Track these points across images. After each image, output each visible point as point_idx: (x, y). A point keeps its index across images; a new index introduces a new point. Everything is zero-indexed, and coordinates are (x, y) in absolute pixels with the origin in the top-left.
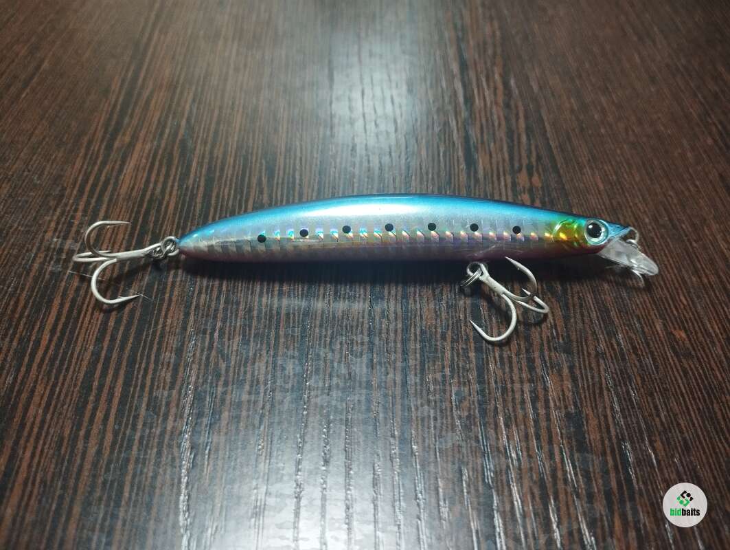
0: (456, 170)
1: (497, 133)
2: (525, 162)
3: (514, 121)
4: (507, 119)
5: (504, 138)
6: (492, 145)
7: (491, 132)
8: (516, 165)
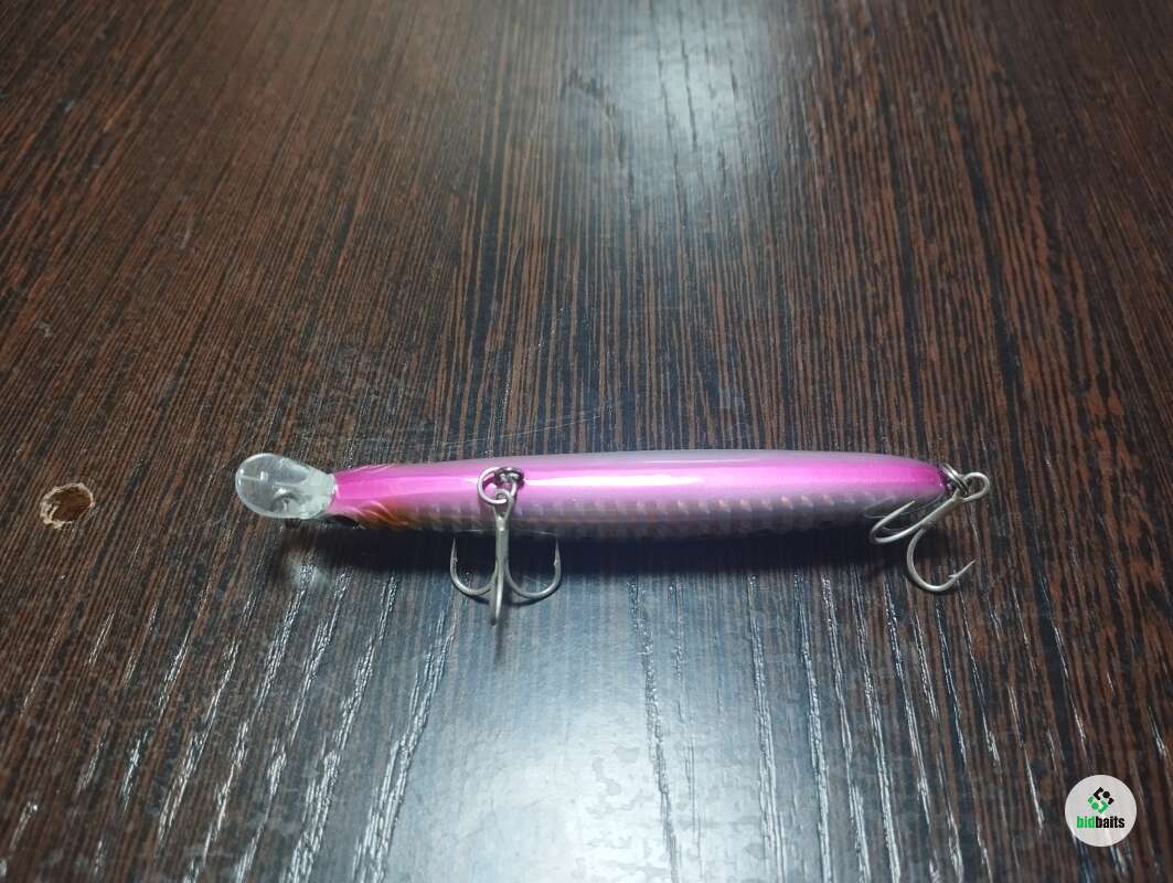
0: (990, 386)
1: (1046, 320)
2: (1094, 371)
3: (1068, 297)
4: (1058, 292)
5: (1058, 328)
6: (1040, 339)
7: (1036, 316)
8: (1082, 378)
